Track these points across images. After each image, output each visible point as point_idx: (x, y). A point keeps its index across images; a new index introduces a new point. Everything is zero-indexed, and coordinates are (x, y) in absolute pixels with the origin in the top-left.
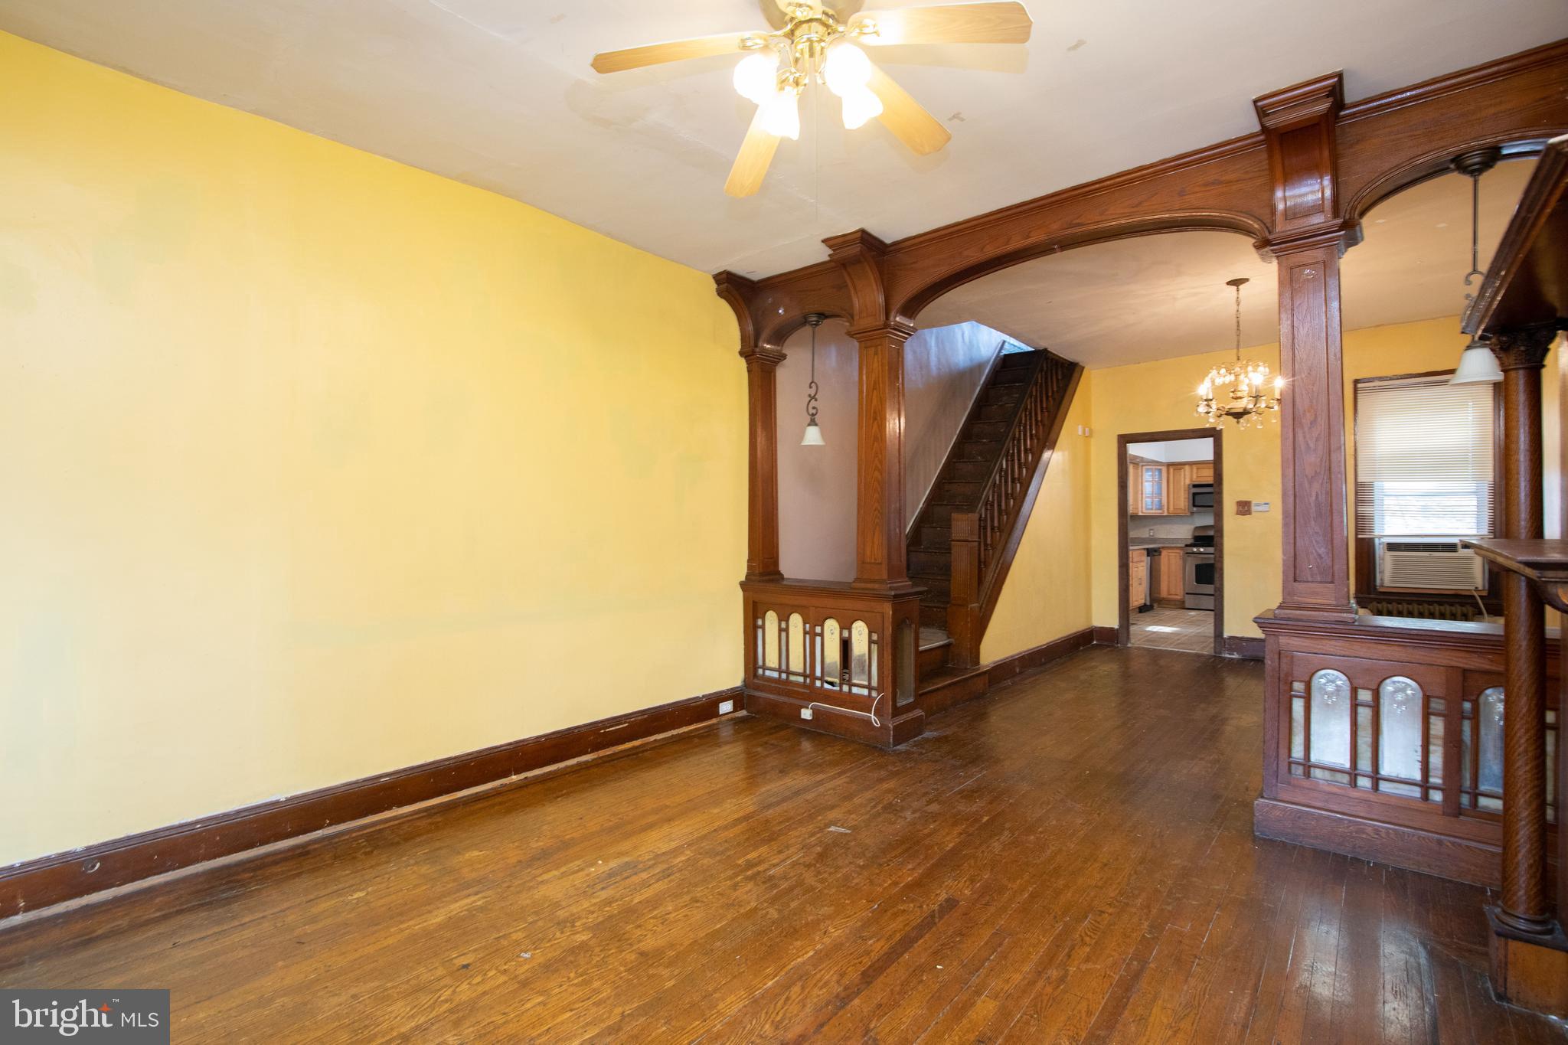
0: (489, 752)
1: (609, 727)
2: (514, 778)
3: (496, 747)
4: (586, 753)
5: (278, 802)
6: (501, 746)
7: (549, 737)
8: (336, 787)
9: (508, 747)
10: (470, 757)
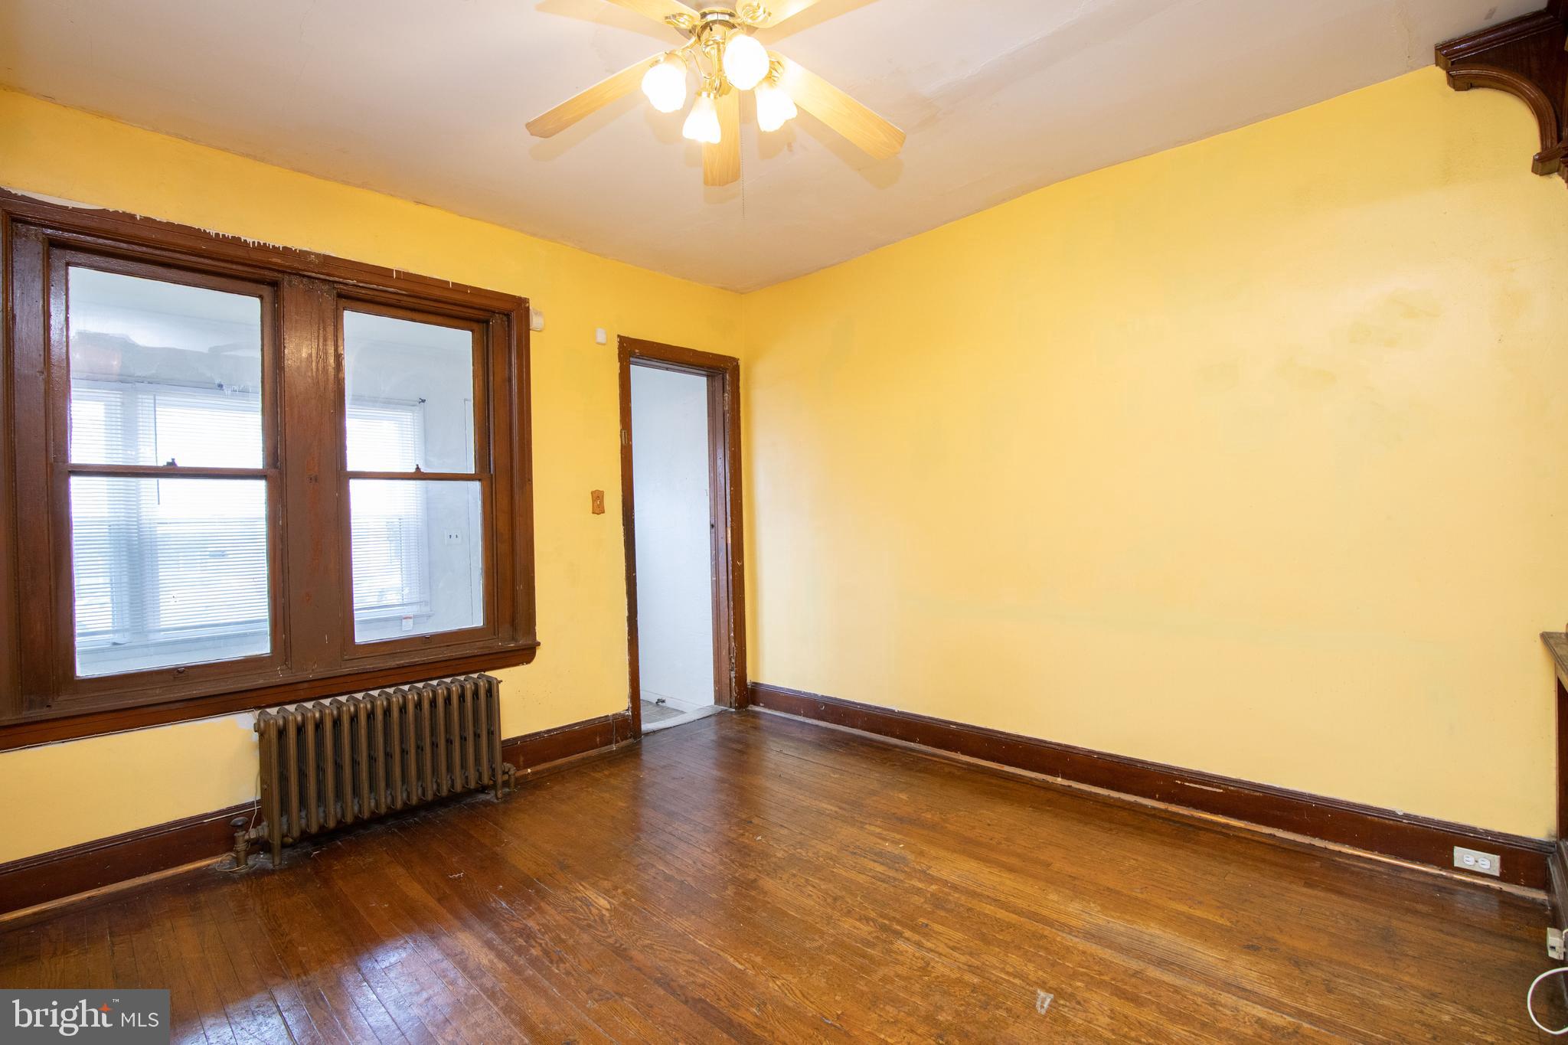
0: (1036, 743)
1: (1190, 782)
2: (1059, 780)
3: (1045, 742)
4: (1152, 797)
5: (893, 711)
6: (1051, 743)
7: (1102, 756)
8: (924, 717)
9: (1057, 747)
10: (1019, 739)
